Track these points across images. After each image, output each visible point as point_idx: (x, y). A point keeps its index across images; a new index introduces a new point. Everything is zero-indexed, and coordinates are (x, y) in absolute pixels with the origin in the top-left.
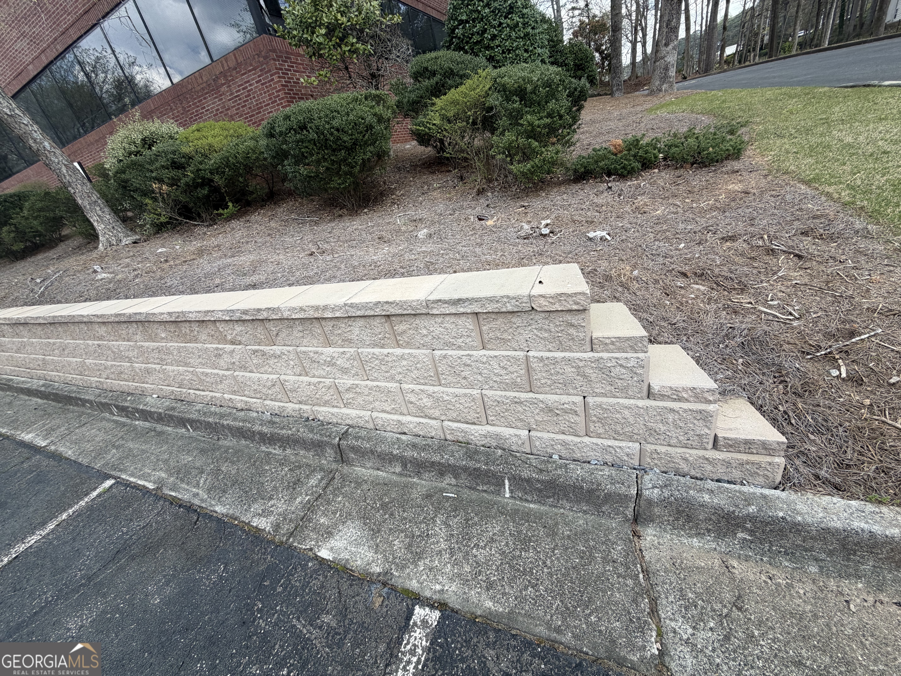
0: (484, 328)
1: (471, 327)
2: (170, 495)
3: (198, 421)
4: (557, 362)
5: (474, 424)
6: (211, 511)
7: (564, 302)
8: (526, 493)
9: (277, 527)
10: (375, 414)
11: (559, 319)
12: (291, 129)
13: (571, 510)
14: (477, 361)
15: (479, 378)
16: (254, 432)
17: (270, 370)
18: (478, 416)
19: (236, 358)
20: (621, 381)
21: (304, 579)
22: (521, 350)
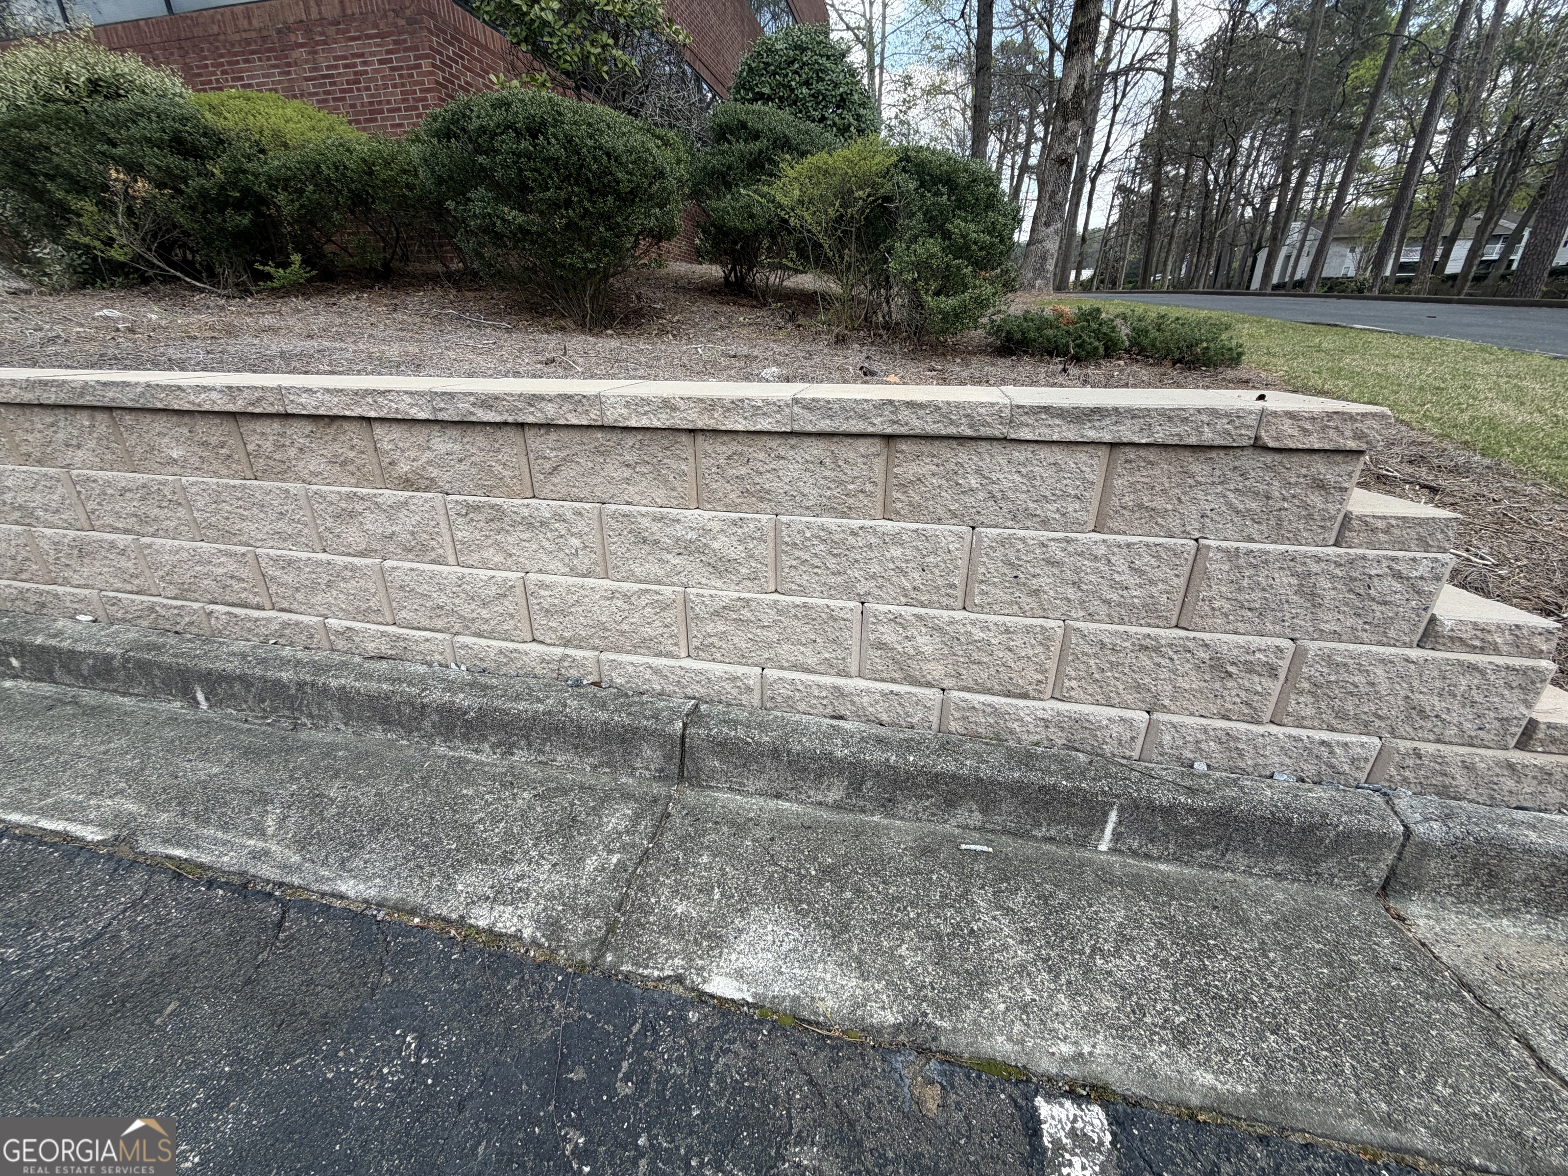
0: (1117, 482)
1: (1091, 477)
2: (169, 858)
3: (242, 678)
4: (1266, 562)
5: (1025, 696)
6: (323, 895)
7: (1331, 431)
8: (1152, 841)
9: (554, 927)
10: (772, 673)
11: (1297, 468)
12: (508, 127)
13: (1248, 872)
14: (1081, 554)
15: (1071, 593)
16: (424, 706)
17: (499, 558)
18: (1040, 677)
19: (404, 524)
20: (1383, 608)
21: (691, 1054)
22: (1186, 534)
